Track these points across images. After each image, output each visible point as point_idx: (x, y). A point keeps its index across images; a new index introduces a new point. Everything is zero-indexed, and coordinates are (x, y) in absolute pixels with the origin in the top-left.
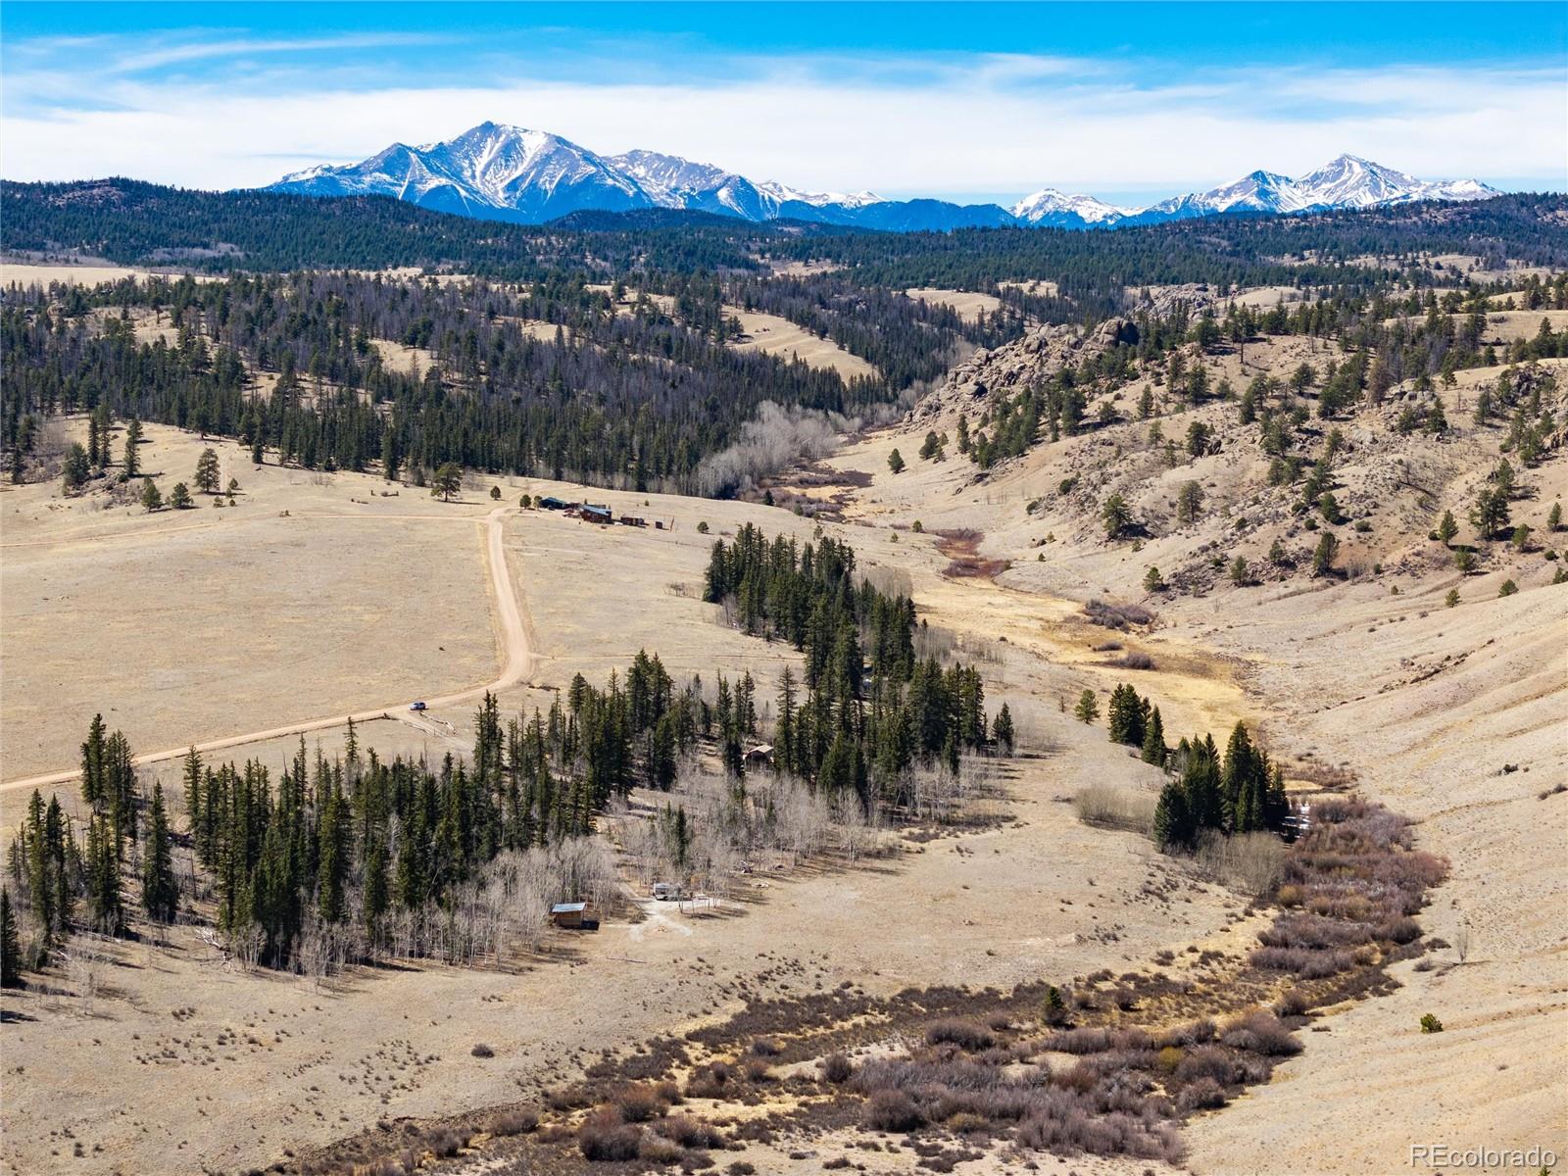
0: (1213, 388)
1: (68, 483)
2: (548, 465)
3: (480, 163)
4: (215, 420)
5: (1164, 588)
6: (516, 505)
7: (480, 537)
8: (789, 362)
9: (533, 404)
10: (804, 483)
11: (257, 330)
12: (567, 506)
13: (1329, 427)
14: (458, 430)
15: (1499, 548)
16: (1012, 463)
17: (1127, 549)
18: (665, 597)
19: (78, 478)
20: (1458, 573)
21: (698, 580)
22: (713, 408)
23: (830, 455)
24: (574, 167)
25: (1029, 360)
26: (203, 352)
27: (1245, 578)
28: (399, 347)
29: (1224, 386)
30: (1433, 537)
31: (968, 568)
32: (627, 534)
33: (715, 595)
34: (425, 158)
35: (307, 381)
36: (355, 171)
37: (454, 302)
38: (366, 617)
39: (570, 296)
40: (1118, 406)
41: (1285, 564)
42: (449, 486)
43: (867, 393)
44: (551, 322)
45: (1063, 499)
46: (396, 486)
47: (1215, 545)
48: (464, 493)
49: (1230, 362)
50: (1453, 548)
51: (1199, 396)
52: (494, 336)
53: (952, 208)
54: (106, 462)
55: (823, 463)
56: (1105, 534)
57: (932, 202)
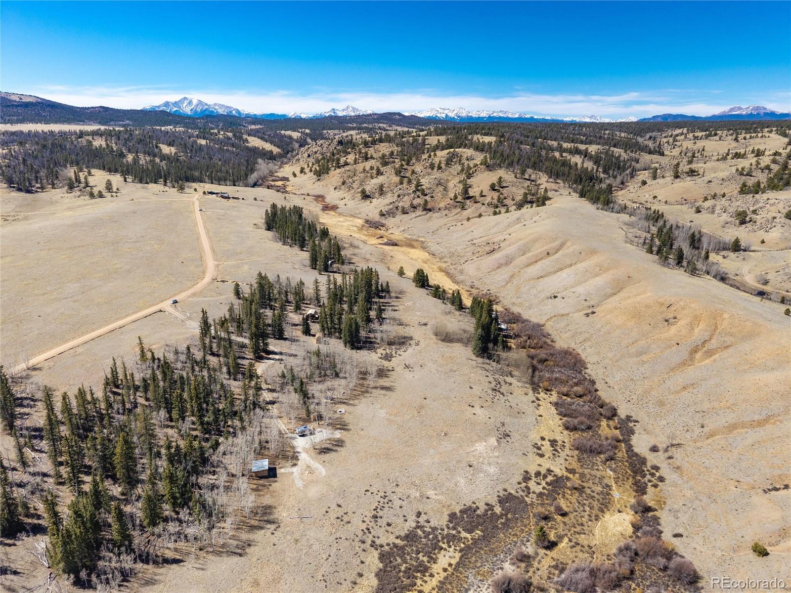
0: (369, 156)
1: (68, 189)
2: (208, 179)
3: (184, 105)
4: (113, 169)
5: (384, 215)
6: (201, 193)
7: (192, 207)
8: (261, 148)
9: (203, 162)
10: (273, 181)
11: (128, 142)
12: (216, 193)
13: (409, 168)
14: (183, 171)
15: (468, 202)
16: (326, 176)
17: (368, 202)
18: (253, 229)
19: (71, 187)
20: (460, 209)
21: (261, 221)
22: (247, 161)
23: (277, 172)
24: (203, 106)
25: (319, 148)
26: (112, 148)
27: (405, 212)
28: (166, 146)
29: (372, 155)
30: (451, 199)
31: (326, 208)
32: (234, 203)
33: (269, 228)
34: (173, 104)
35: (141, 156)
36: (158, 107)
37: (180, 134)
38: (156, 246)
39: (207, 133)
40: (348, 161)
41: (414, 207)
42: (182, 188)
43: (281, 156)
44: (204, 139)
45: (343, 186)
46: (167, 188)
47: (394, 202)
48: (187, 190)
49: (371, 149)
50: (457, 202)
51: (366, 158)
52: (191, 143)
53: (278, 115)
54: (80, 182)
55: (276, 174)
56: (360, 198)
57: (274, 114)
